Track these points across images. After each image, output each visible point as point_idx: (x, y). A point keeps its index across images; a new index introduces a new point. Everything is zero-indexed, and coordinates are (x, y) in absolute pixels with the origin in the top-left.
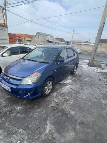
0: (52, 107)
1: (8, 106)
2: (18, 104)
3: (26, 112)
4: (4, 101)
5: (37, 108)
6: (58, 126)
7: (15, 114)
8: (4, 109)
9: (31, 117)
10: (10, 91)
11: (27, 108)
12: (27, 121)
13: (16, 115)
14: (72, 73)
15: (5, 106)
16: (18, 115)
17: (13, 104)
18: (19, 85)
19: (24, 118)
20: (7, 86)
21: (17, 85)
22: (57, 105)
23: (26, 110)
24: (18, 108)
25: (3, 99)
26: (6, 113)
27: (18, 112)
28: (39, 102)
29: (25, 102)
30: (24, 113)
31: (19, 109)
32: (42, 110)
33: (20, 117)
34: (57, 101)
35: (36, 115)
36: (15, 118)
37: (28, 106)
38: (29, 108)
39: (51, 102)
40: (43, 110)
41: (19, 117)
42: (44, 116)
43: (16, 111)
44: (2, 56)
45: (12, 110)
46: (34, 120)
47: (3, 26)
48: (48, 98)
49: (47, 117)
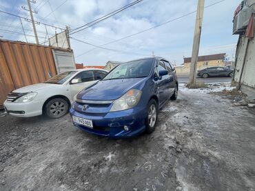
0: (170, 147)
1: (91, 155)
2: (107, 149)
3: (127, 163)
4: (82, 147)
5: (144, 153)
6: (206, 186)
7: (106, 169)
8: (84, 161)
9: (140, 171)
10: (92, 126)
11: (125, 154)
12: (137, 181)
13: (109, 170)
14: (173, 98)
15: (86, 156)
16: (114, 170)
17: (97, 151)
18: (106, 113)
19: (127, 175)
20: (84, 120)
21: (104, 114)
22: (178, 143)
23: (125, 158)
24: (110, 156)
25: (80, 145)
26: (89, 169)
27: (112, 165)
28: (143, 143)
29: (117, 145)
30: (124, 165)
31: (112, 158)
32: (156, 156)
33: (118, 174)
34: (173, 137)
35: (146, 165)
36: (109, 177)
37: (126, 152)
38: (128, 155)
39: (163, 140)
40: (158, 155)
41: (116, 175)
42: (165, 166)
43: (107, 163)
44: (71, 83)
45: (100, 162)
46: (148, 177)
47: (67, 51)
48: (156, 135)
49: (171, 168)
